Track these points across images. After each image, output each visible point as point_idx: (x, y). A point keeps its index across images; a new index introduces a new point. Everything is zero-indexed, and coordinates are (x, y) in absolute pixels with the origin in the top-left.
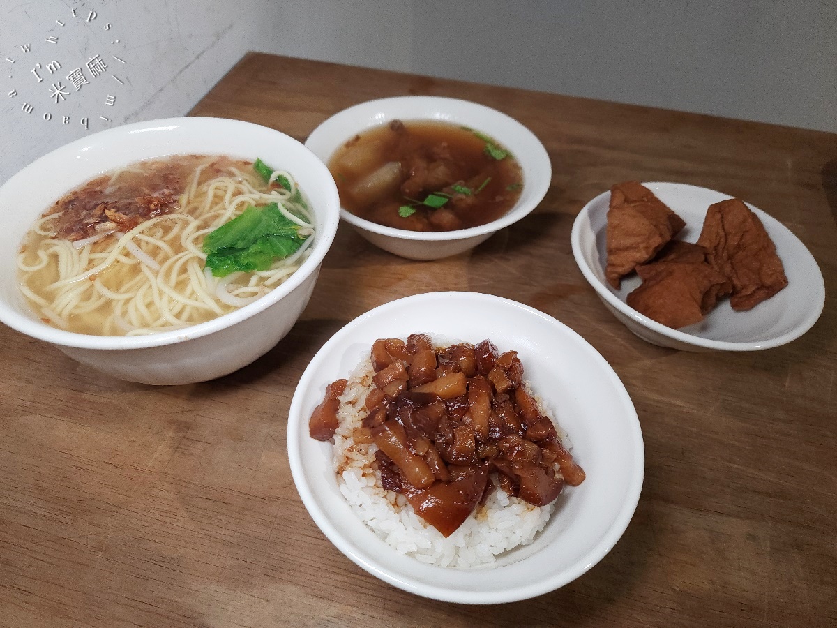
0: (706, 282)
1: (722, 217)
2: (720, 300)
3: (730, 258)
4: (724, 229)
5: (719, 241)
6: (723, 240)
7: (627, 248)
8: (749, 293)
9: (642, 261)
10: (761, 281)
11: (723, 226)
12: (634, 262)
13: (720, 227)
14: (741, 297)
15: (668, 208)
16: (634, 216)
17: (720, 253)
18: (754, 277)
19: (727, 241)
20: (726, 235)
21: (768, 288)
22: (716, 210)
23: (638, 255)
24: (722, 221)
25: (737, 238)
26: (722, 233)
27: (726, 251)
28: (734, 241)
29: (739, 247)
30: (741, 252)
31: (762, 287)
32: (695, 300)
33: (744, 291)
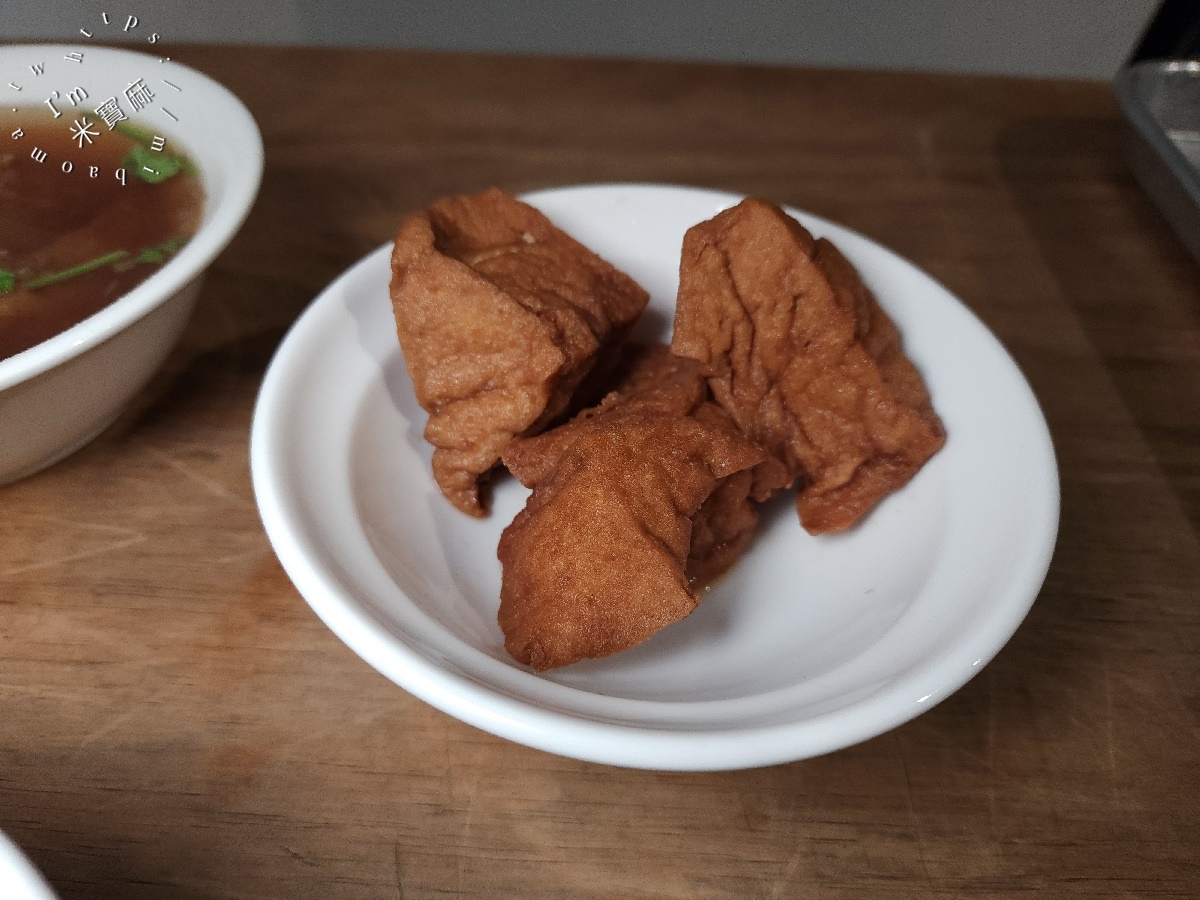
0: (694, 476)
1: (727, 263)
2: (765, 514)
3: (773, 380)
4: (737, 297)
5: (733, 335)
6: (740, 329)
7: (474, 393)
8: (842, 479)
9: (523, 426)
10: (870, 440)
11: (734, 287)
12: (503, 430)
13: (727, 293)
14: (824, 495)
15: (597, 257)
16: (465, 291)
17: (741, 368)
18: (848, 428)
19: (754, 332)
20: (748, 314)
21: (892, 457)
22: (702, 240)
23: (506, 411)
24: (729, 273)
25: (780, 316)
26: (734, 309)
27: (757, 362)
28: (770, 331)
29: (790, 345)
30: (799, 360)
31: (874, 457)
32: (664, 546)
33: (828, 473)
